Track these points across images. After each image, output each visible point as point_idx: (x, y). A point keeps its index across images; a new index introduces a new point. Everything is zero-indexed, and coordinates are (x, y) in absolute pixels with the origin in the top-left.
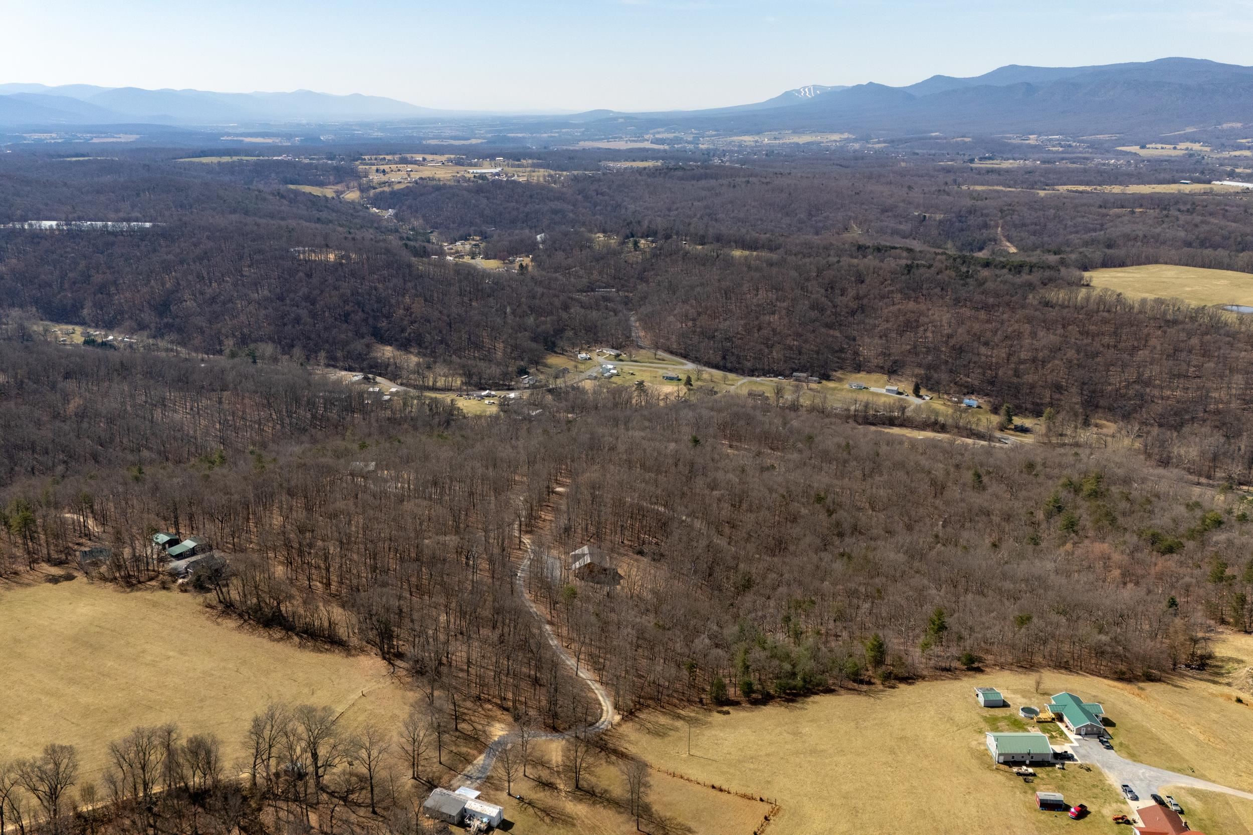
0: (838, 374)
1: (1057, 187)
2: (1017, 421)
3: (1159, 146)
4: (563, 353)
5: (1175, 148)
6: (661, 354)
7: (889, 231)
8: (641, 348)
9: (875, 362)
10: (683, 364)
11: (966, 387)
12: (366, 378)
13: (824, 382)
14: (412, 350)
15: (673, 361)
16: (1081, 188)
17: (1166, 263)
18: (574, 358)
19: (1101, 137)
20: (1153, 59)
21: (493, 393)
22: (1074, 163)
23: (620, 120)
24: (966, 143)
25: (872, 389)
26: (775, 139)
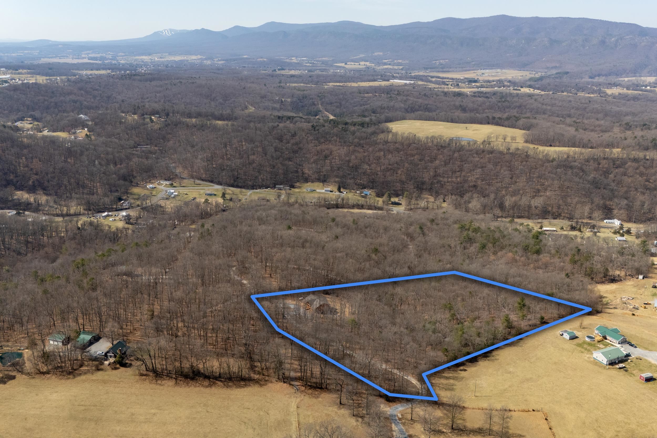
0: (298, 184)
1: (328, 84)
2: (393, 200)
3: (353, 63)
4: (137, 185)
5: (359, 64)
6: (198, 182)
7: (271, 108)
8: (184, 179)
9: (313, 177)
10: (211, 186)
11: (361, 185)
12: (18, 214)
13: (292, 189)
14: (38, 192)
15: (206, 185)
16: (338, 84)
17: (410, 119)
18: (145, 188)
19: (325, 59)
20: (337, 21)
21: (110, 213)
22: (322, 72)
23: (60, 46)
24: (265, 61)
25: (318, 191)
26: (161, 58)
